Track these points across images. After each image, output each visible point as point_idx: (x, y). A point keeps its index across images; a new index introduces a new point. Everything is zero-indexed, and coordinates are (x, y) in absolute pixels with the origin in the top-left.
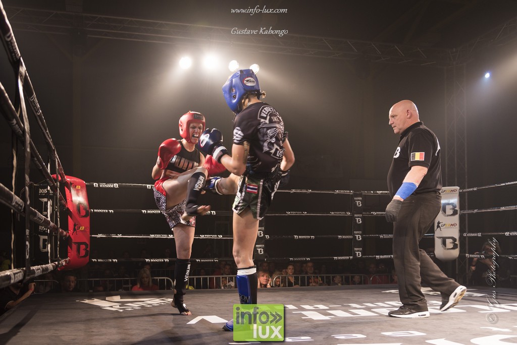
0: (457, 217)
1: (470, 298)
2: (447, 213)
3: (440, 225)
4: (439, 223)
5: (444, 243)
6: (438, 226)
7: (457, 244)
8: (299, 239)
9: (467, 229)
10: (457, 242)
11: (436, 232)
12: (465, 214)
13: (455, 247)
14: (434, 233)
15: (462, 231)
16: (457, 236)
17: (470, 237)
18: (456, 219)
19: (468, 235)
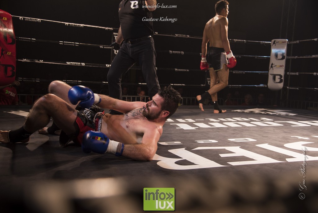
0: (284, 60)
1: (287, 117)
2: (278, 58)
3: (273, 66)
4: (272, 64)
5: (274, 79)
6: (272, 67)
7: (282, 80)
8: (178, 71)
9: (290, 70)
10: (283, 78)
11: (270, 71)
12: (290, 59)
13: (281, 82)
14: (268, 71)
15: (286, 71)
16: (283, 74)
17: (291, 76)
18: (283, 62)
19: (290, 74)
